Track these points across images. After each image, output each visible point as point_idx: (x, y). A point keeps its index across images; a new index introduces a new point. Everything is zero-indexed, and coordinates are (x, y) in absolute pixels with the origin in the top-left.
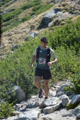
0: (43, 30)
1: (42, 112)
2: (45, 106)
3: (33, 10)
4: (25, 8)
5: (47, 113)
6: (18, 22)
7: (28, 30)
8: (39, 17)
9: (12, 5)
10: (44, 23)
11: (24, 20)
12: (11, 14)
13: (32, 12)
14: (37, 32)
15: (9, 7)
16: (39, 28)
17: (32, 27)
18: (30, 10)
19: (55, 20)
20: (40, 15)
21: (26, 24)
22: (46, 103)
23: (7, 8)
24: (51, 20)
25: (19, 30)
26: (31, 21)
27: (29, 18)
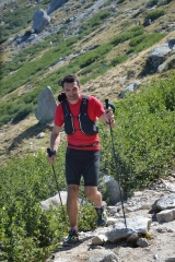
0: (150, 77)
1: (154, 219)
2: (159, 210)
3: (131, 45)
4: (116, 42)
5: (163, 220)
6: (105, 66)
7: (123, 79)
8: (141, 56)
9: (95, 39)
10: (151, 66)
11: (115, 63)
12: (93, 54)
13: (128, 49)
14: (138, 82)
15: (90, 43)
16: (143, 75)
17: (130, 74)
18: (125, 46)
19: (169, 59)
20: (142, 53)
21: (118, 69)
22: (162, 205)
23: (86, 45)
24: (162, 60)
25: (108, 80)
26: (128, 63)
27: (124, 59)
